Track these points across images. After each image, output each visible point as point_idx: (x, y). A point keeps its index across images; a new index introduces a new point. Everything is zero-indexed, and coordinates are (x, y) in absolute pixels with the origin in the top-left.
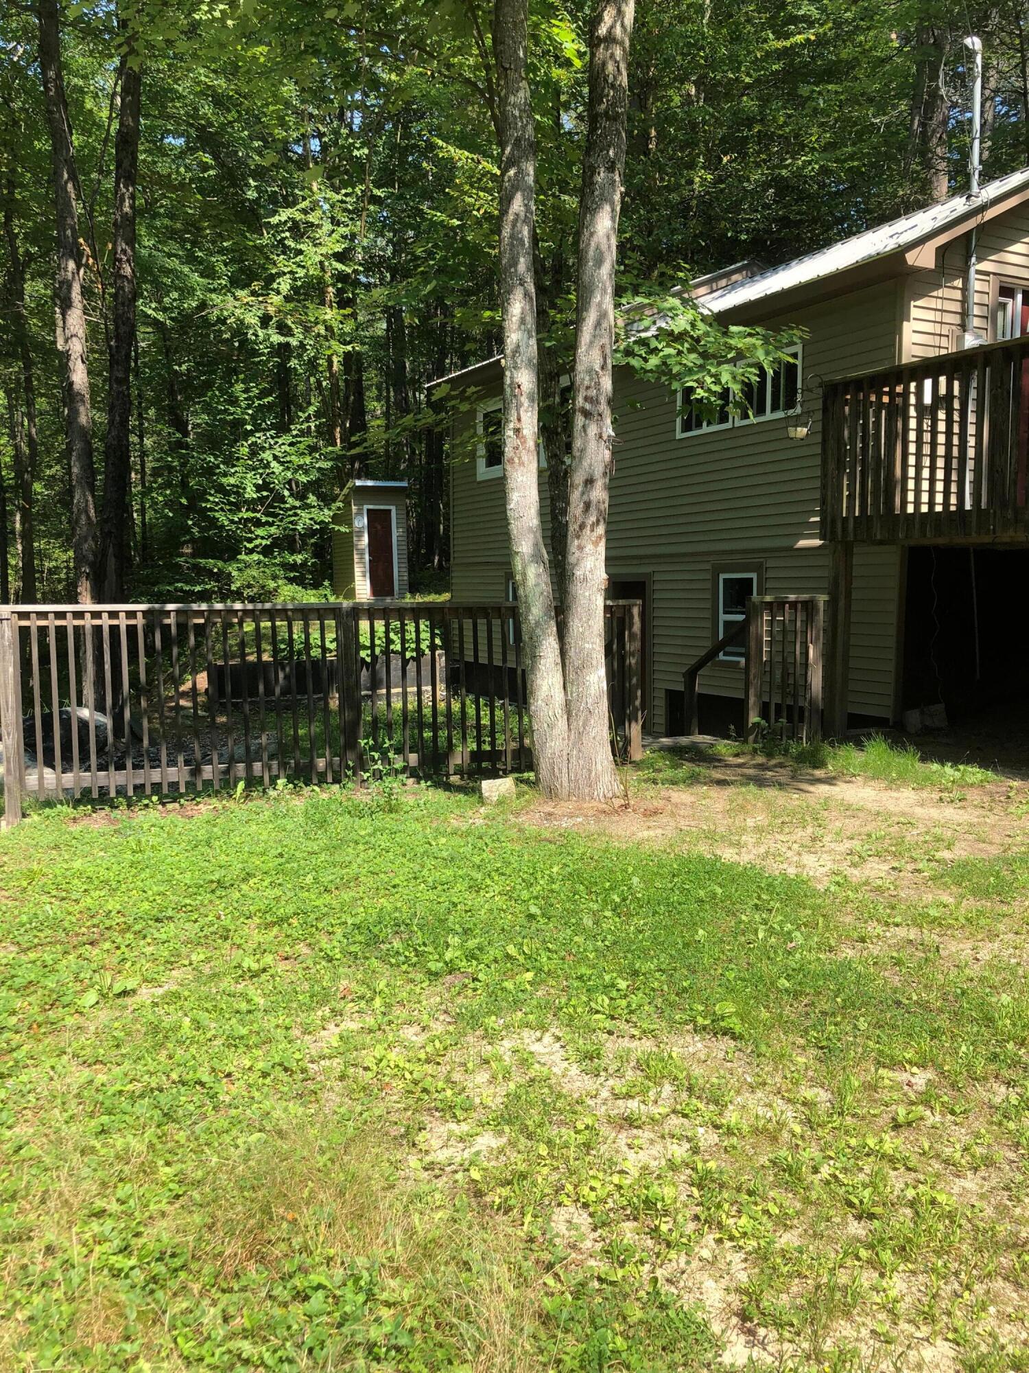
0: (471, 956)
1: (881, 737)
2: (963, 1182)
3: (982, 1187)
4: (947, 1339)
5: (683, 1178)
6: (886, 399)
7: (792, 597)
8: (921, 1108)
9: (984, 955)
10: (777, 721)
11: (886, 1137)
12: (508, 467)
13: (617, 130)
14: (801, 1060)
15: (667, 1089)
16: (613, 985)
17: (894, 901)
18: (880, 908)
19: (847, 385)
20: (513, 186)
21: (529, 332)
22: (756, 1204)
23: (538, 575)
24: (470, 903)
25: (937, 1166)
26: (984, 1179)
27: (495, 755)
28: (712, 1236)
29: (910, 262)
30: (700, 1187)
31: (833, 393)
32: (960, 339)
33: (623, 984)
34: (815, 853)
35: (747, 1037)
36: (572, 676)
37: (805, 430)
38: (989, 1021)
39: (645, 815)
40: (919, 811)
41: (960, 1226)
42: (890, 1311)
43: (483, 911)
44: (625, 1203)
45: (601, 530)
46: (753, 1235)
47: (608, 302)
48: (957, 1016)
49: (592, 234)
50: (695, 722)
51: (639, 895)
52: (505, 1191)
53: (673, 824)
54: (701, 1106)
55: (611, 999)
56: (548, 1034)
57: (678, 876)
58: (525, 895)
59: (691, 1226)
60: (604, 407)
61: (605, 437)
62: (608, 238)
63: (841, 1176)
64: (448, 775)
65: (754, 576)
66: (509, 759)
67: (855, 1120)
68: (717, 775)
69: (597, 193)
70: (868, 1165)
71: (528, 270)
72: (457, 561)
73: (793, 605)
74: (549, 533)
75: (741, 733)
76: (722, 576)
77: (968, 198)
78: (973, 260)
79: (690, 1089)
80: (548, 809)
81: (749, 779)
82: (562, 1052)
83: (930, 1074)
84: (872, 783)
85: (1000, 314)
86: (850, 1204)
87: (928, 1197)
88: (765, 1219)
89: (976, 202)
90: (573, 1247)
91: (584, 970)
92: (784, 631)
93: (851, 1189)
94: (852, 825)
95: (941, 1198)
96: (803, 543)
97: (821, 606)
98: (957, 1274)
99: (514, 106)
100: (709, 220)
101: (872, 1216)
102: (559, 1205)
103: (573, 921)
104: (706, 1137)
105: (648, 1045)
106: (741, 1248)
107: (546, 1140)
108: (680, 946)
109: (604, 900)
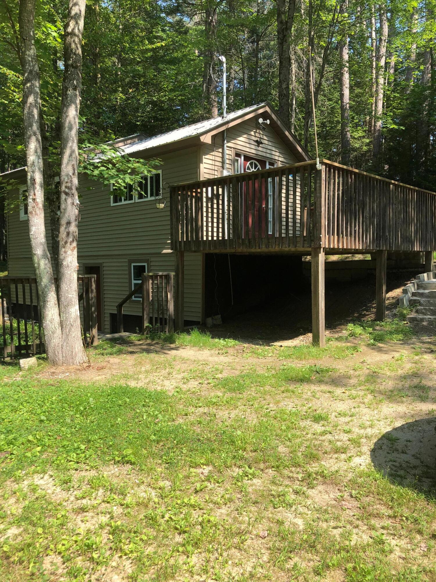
0: (10, 443)
1: (196, 330)
2: (220, 511)
3: (228, 511)
4: (212, 579)
5: (106, 531)
6: (194, 194)
7: (160, 273)
8: (206, 483)
9: (233, 416)
10: (156, 325)
11: (192, 497)
12: (30, 215)
13: (77, 73)
14: (159, 470)
15: (101, 491)
16: (78, 448)
17: (199, 397)
18: (194, 400)
19: (179, 188)
20: (29, 91)
21: (39, 157)
22: (137, 537)
23: (46, 264)
24: (11, 418)
25: (211, 505)
26: (229, 507)
27: (27, 347)
28: (117, 555)
29: (202, 140)
30: (113, 534)
31: (174, 190)
32: (222, 172)
33: (83, 447)
34: (169, 380)
35: (136, 463)
36: (63, 309)
37: (163, 205)
38: (233, 442)
39: (97, 370)
40: (211, 359)
41: (219, 529)
42: (191, 572)
43: (18, 421)
44: (78, 548)
45: (75, 244)
46: (135, 551)
47: (75, 146)
48: (221, 442)
49: (67, 116)
50: (122, 326)
51: (92, 406)
52: (20, 554)
53: (110, 372)
54: (115, 497)
55: (77, 454)
56: (46, 475)
57: (110, 395)
58: (39, 411)
59: (109, 553)
60: (74, 191)
61: (75, 204)
62: (74, 118)
63: (173, 517)
64: (4, 358)
65: (146, 264)
66: (35, 349)
67: (180, 492)
68: (130, 349)
69: (68, 99)
70: (185, 510)
71: (38, 129)
72: (11, 257)
73: (161, 276)
74: (51, 245)
75: (141, 331)
76: (133, 264)
77: (223, 117)
78: (225, 142)
79: (111, 490)
80: (53, 370)
81: (144, 350)
82: (53, 482)
83: (210, 468)
84: (193, 348)
85: (236, 164)
86: (176, 529)
87: (207, 519)
88: (140, 543)
89: (226, 120)
90: (52, 574)
91: (65, 443)
92: (158, 288)
93: (177, 522)
94: (184, 366)
95: (212, 519)
96: (165, 251)
97: (172, 277)
98: (217, 550)
99: (29, 56)
100: (124, 115)
101: (185, 532)
102: (47, 555)
103: (62, 421)
104: (117, 510)
105: (93, 473)
106: (130, 558)
107: (42, 526)
108: (109, 427)
109: (77, 410)
